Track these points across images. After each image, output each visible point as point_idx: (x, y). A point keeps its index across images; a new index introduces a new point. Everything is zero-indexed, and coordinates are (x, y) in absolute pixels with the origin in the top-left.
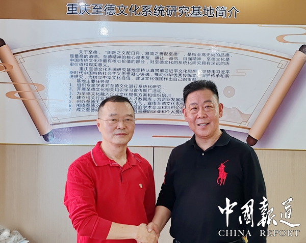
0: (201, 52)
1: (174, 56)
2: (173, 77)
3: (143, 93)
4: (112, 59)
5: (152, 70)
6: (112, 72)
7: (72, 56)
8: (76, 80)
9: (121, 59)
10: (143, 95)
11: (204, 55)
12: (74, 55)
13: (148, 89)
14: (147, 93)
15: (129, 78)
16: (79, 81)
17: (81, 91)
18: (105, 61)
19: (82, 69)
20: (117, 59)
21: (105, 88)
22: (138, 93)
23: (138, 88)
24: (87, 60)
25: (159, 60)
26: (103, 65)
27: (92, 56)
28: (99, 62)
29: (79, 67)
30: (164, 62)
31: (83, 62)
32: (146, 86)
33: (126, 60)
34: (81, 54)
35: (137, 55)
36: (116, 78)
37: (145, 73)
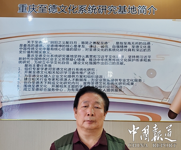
0: (127, 41)
1: (105, 45)
2: (104, 61)
3: (79, 75)
4: (54, 47)
5: (87, 56)
6: (54, 58)
7: (21, 45)
8: (24, 65)
9: (62, 48)
10: (79, 76)
11: (129, 43)
12: (23, 45)
13: (83, 72)
14: (83, 75)
15: (68, 63)
16: (26, 65)
17: (28, 74)
18: (48, 49)
19: (29, 56)
20: (58, 48)
21: (48, 71)
22: (75, 75)
23: (75, 71)
24: (33, 49)
25: (93, 48)
26: (46, 52)
27: (37, 46)
28: (43, 50)
29: (27, 54)
30: (97, 50)
31: (31, 50)
32: (81, 69)
33: (66, 48)
34: (29, 43)
35: (75, 44)
36: (57, 63)
37: (81, 58)
